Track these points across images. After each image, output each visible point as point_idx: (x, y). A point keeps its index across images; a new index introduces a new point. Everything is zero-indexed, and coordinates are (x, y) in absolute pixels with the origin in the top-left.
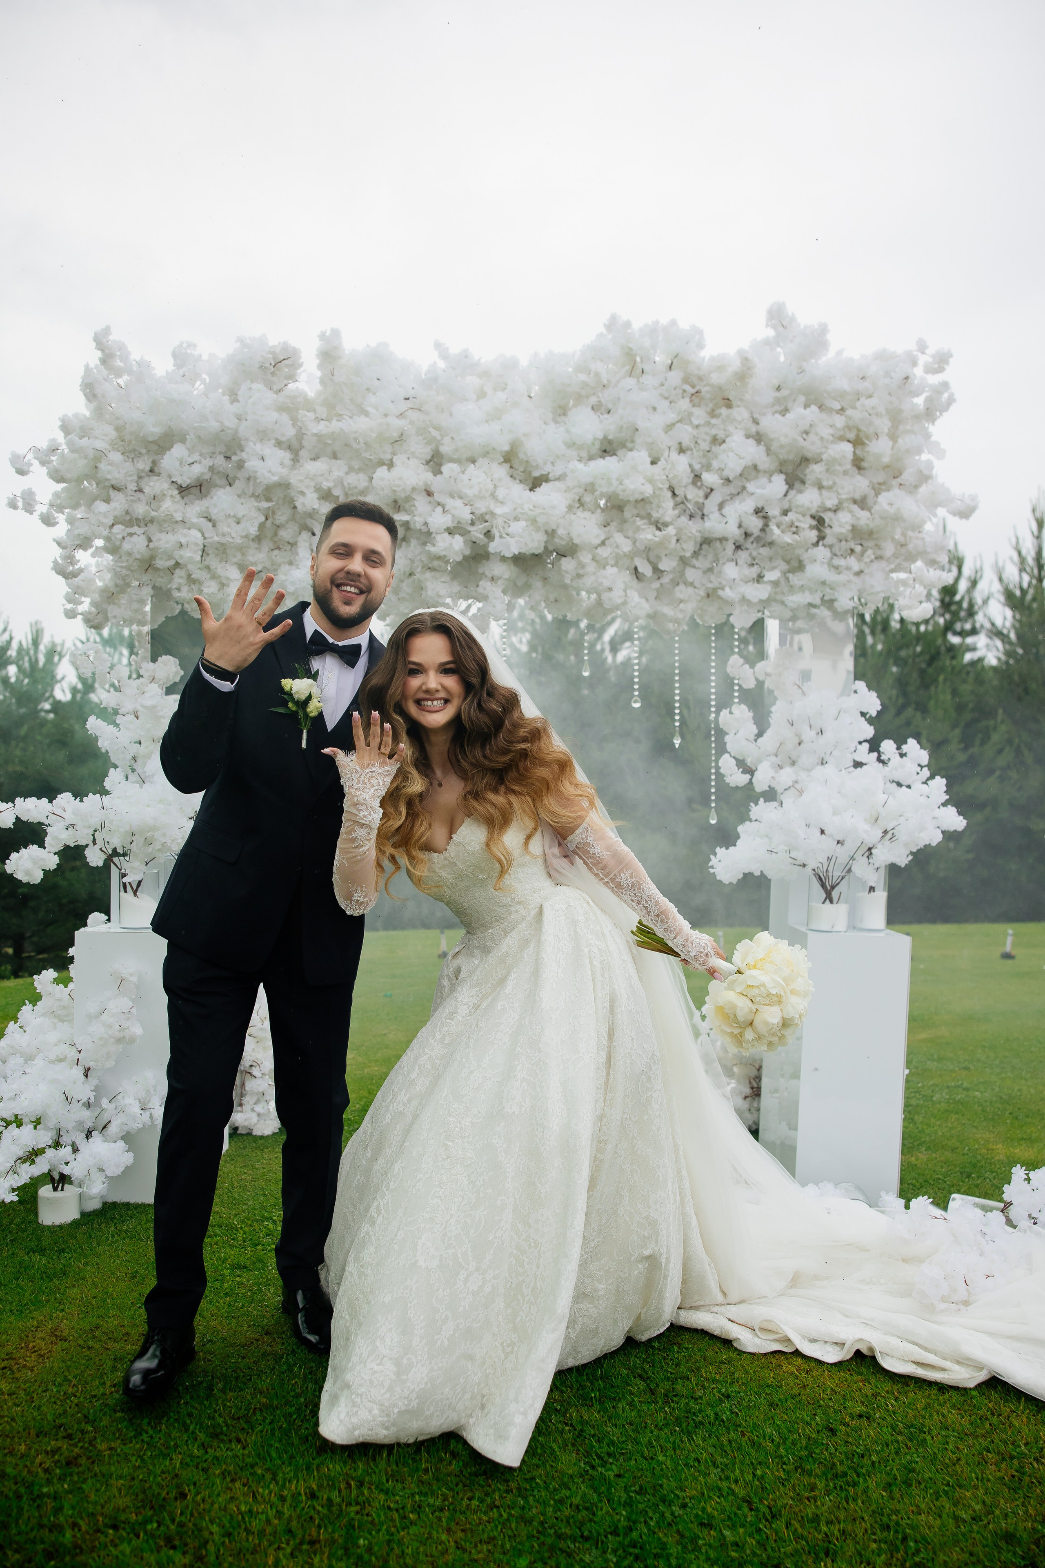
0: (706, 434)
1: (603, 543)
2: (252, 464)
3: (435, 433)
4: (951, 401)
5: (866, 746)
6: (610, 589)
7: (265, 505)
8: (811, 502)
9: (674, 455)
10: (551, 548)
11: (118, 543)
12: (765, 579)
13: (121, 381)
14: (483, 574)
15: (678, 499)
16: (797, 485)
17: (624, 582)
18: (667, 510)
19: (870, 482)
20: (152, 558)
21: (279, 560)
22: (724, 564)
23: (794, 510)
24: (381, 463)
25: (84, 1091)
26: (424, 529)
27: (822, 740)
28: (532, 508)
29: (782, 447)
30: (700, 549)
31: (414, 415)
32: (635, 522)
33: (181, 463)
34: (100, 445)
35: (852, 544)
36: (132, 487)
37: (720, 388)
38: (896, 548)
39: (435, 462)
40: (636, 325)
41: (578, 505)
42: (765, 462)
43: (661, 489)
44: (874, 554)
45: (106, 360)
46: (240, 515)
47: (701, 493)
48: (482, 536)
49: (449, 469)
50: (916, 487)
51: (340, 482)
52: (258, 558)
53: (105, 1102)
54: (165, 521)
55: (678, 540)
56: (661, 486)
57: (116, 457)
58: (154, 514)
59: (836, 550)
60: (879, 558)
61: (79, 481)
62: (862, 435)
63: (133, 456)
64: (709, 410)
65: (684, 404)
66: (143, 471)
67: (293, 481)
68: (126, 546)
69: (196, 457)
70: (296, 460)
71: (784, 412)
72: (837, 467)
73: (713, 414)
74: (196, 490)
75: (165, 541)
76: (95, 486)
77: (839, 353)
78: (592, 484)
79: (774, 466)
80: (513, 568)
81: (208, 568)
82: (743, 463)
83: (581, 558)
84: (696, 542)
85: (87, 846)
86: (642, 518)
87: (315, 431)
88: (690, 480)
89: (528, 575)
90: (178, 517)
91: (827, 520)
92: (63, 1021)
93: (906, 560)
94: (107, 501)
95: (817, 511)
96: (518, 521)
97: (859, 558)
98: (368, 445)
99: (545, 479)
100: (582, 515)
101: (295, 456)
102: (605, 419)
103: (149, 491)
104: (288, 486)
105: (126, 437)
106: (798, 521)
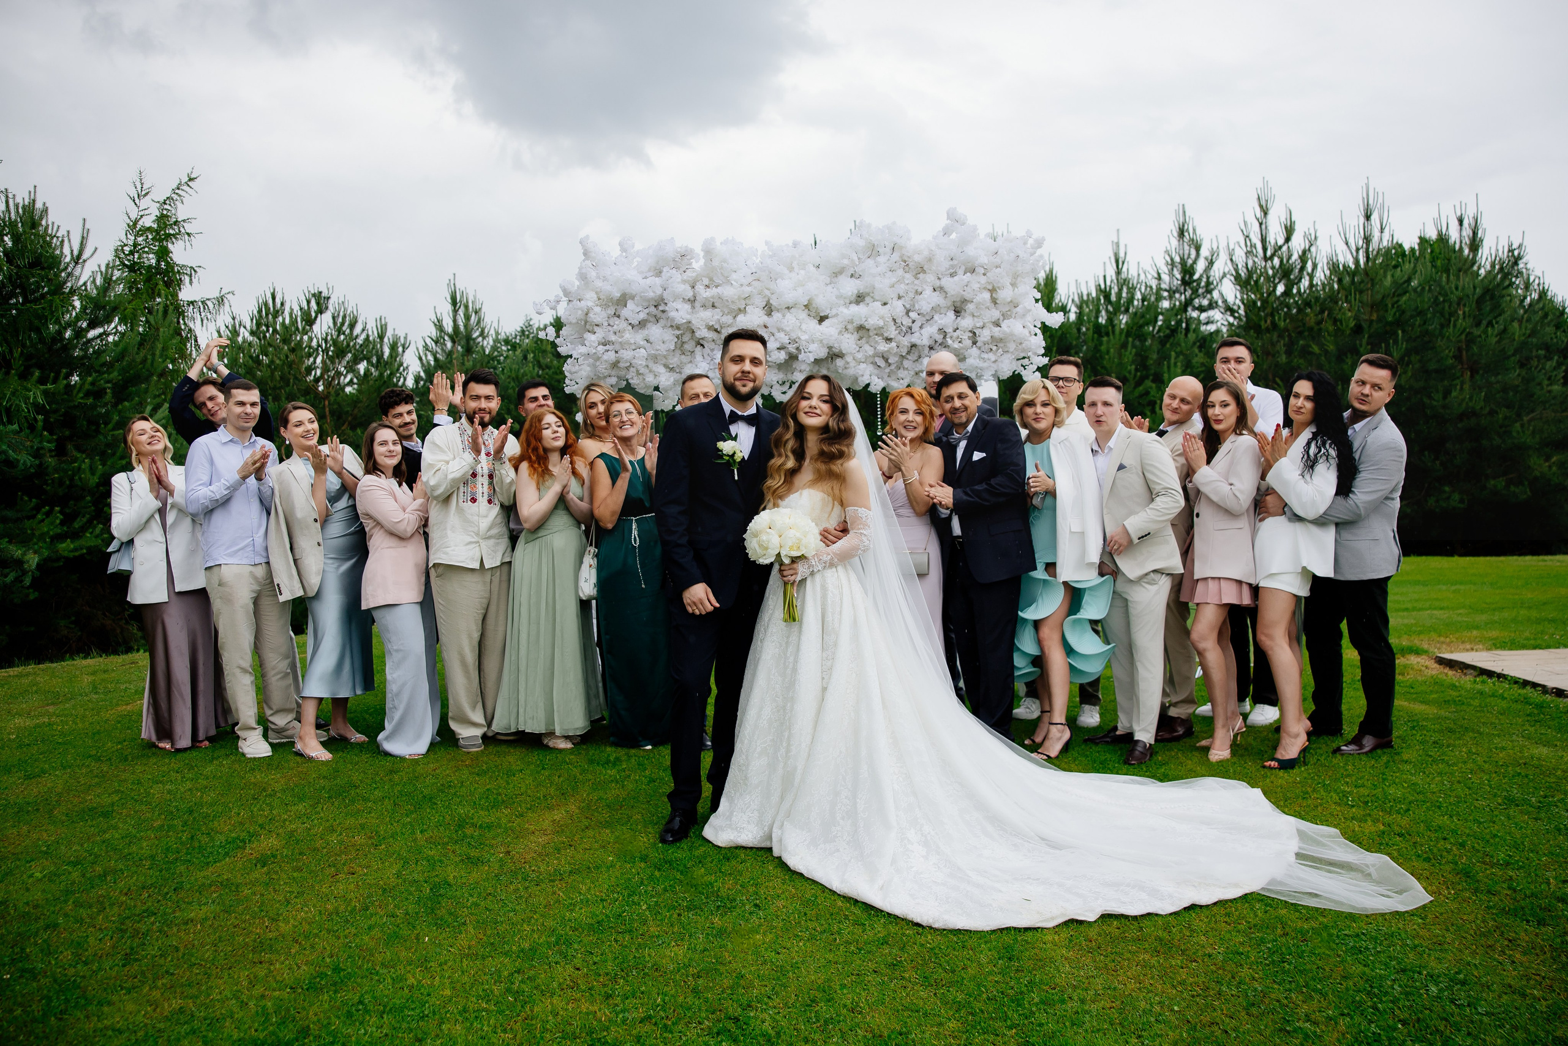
0: (912, 288)
1: (858, 350)
2: (673, 314)
3: (767, 293)
6: (862, 376)
8: (969, 324)
9: (895, 300)
10: (831, 355)
11: (600, 356)
13: (593, 264)
14: (795, 368)
15: (898, 326)
16: (961, 315)
17: (870, 371)
18: (892, 332)
19: (1000, 312)
20: (619, 362)
21: (684, 361)
23: (959, 328)
24: (739, 310)
28: (820, 334)
29: (952, 295)
30: (911, 350)
31: (756, 283)
32: (875, 338)
33: (632, 311)
34: (590, 304)
35: (991, 346)
36: (606, 324)
37: (919, 263)
38: (1017, 346)
39: (768, 309)
40: (874, 226)
41: (844, 330)
42: (944, 303)
43: (888, 320)
44: (1003, 351)
45: (587, 253)
46: (664, 339)
47: (910, 321)
48: (794, 351)
49: (776, 315)
50: (1024, 315)
51: (718, 321)
52: (674, 361)
54: (625, 343)
55: (898, 347)
56: (888, 318)
57: (598, 309)
58: (620, 340)
59: (983, 349)
62: (995, 287)
63: (606, 307)
64: (913, 275)
65: (900, 272)
66: (612, 316)
68: (605, 357)
69: (640, 308)
71: (954, 275)
72: (982, 305)
73: (915, 277)
75: (626, 355)
78: (851, 319)
79: (949, 303)
81: (648, 367)
82: (931, 305)
84: (908, 347)
86: (878, 336)
88: (904, 313)
90: (632, 341)
91: (977, 334)
93: (1022, 352)
95: (972, 329)
96: (813, 342)
97: (995, 354)
98: (733, 302)
99: (826, 317)
100: (847, 335)
101: (693, 307)
102: (858, 282)
103: (615, 327)
104: (690, 323)
105: (602, 297)
106: (962, 335)
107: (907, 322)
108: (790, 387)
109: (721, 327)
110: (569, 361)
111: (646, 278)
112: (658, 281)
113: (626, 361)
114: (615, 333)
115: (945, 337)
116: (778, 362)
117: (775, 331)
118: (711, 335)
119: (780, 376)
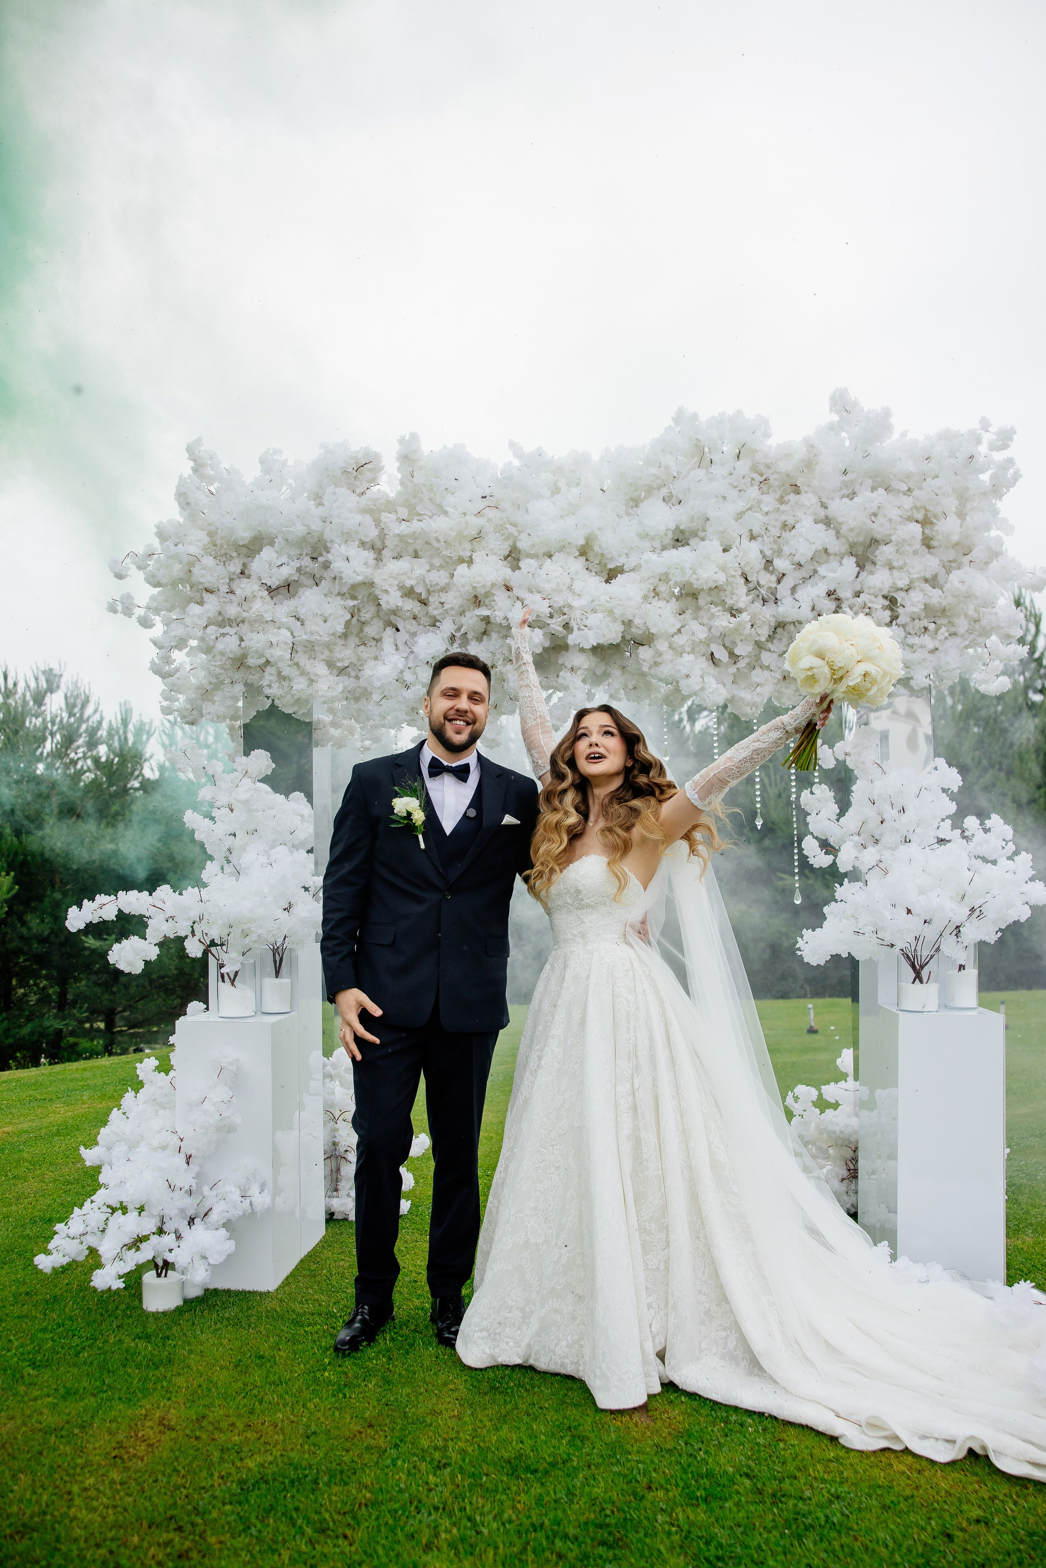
0: (776, 520)
1: (679, 631)
2: (338, 565)
3: (512, 530)
4: (1017, 476)
5: (949, 822)
6: (688, 676)
7: (351, 603)
8: (883, 583)
9: (745, 542)
10: (628, 637)
11: (212, 643)
13: (212, 489)
14: (563, 664)
15: (751, 585)
16: (868, 566)
17: (701, 668)
18: (741, 597)
19: (941, 560)
20: (244, 656)
21: (365, 655)
23: (866, 591)
24: (461, 560)
25: (186, 1179)
26: (504, 623)
27: (904, 818)
28: (608, 599)
29: (851, 530)
30: (775, 633)
31: (491, 513)
32: (709, 609)
33: (270, 565)
34: (193, 550)
35: (925, 623)
36: (224, 589)
37: (788, 475)
38: (970, 624)
39: (513, 557)
40: (704, 417)
41: (653, 595)
42: (836, 546)
43: (734, 576)
44: (947, 631)
45: (198, 468)
46: (327, 614)
47: (774, 578)
48: (561, 629)
49: (526, 564)
50: (987, 563)
51: (423, 580)
52: (345, 655)
53: (206, 1189)
54: (255, 621)
55: (752, 625)
56: (734, 573)
57: (209, 561)
58: (245, 614)
59: (909, 628)
60: (953, 634)
61: (174, 584)
62: (930, 514)
63: (224, 559)
64: (777, 496)
65: (753, 492)
66: (234, 573)
67: (377, 580)
68: (220, 646)
69: (284, 559)
70: (379, 559)
71: (852, 495)
72: (907, 548)
73: (781, 501)
74: (285, 590)
75: (256, 640)
76: (189, 589)
77: (904, 434)
78: (666, 574)
79: (844, 548)
80: (592, 657)
81: (297, 664)
82: (813, 548)
83: (658, 647)
84: (770, 626)
85: (186, 937)
86: (716, 605)
87: (397, 532)
88: (762, 566)
89: (606, 664)
90: (268, 617)
91: (899, 600)
92: (164, 1108)
93: (980, 635)
94: (201, 603)
95: (889, 592)
96: (596, 614)
97: (933, 636)
98: (449, 544)
99: (620, 571)
100: (658, 604)
102: (676, 510)
103: (240, 593)
104: (372, 584)
105: (218, 542)
106: (871, 602)
109: (429, 592)
112: (316, 508)
113: (259, 655)
114: (239, 604)
117: (523, 592)
118: (410, 605)
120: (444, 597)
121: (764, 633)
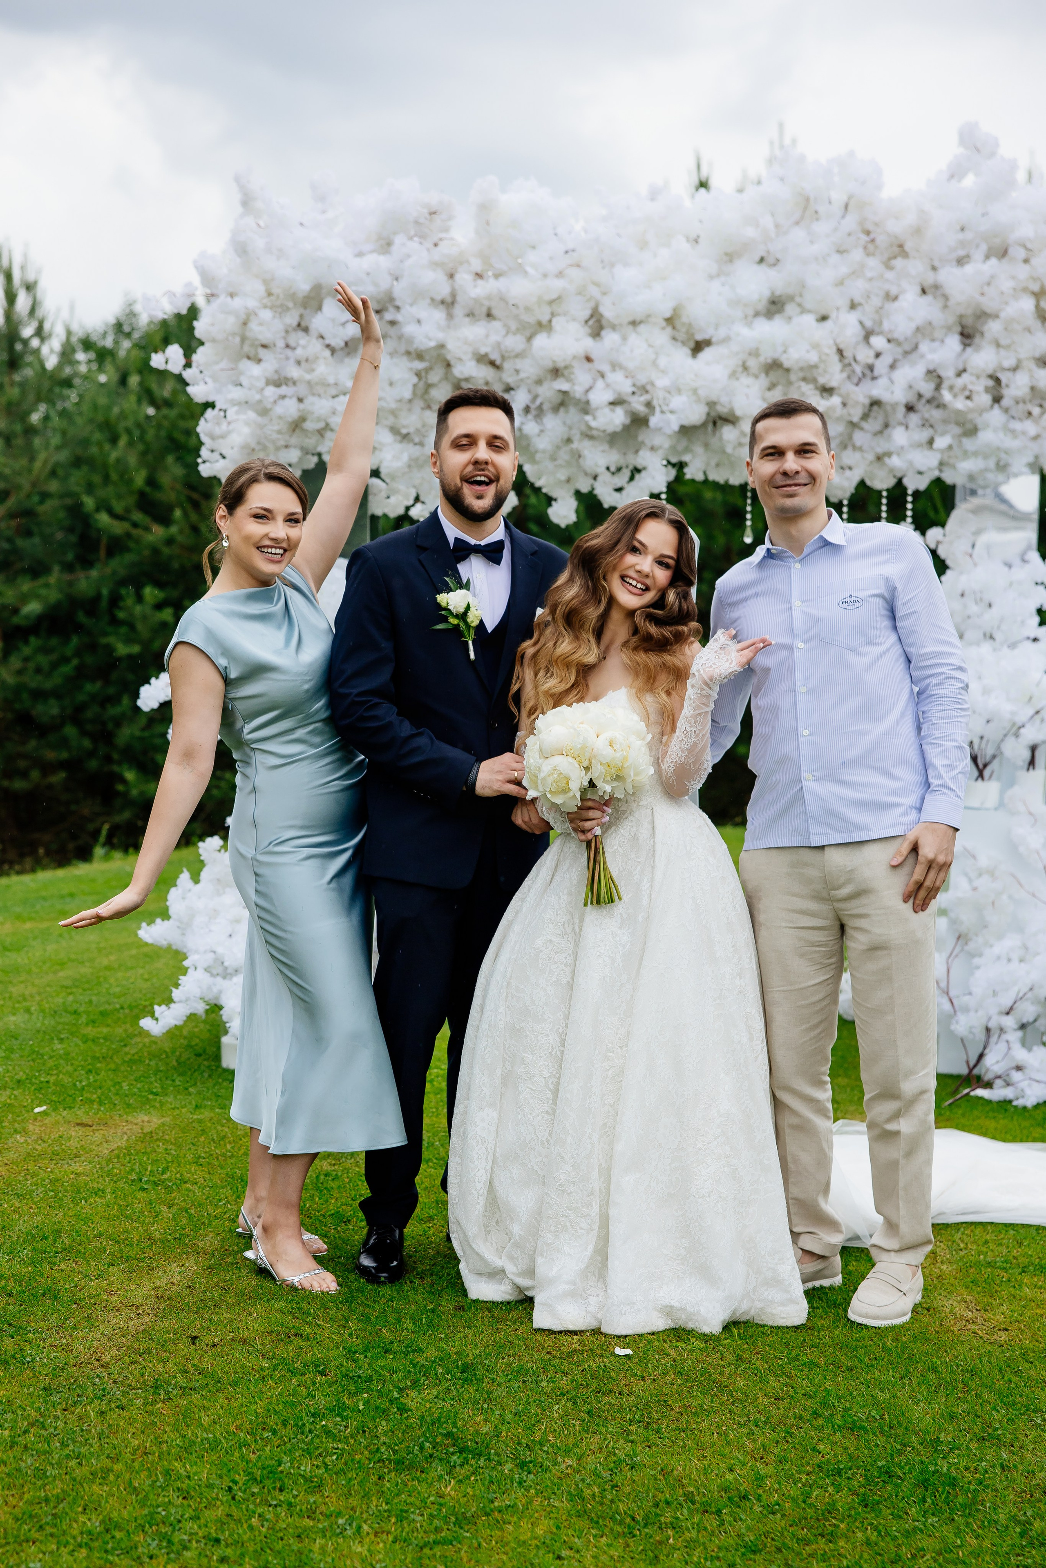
0: (879, 288)
2: (409, 329)
3: (594, 291)
5: (1038, 618)
7: (419, 365)
8: (988, 362)
9: (844, 311)
10: (713, 414)
11: (269, 406)
12: (935, 445)
13: (262, 223)
14: (643, 443)
15: (846, 361)
16: (977, 340)
18: (835, 374)
20: (302, 419)
22: (894, 427)
23: (969, 369)
24: (540, 327)
26: (584, 399)
27: (990, 614)
28: (694, 378)
29: (959, 304)
30: (870, 410)
31: (574, 273)
32: (799, 387)
34: (252, 303)
35: (1030, 406)
36: (281, 344)
37: (896, 237)
39: (595, 324)
40: (811, 160)
41: (740, 369)
42: (941, 320)
43: (827, 355)
45: (248, 202)
46: (396, 378)
47: (872, 354)
48: (643, 408)
49: (610, 338)
51: (498, 344)
54: (317, 384)
55: (844, 405)
56: (827, 351)
57: (266, 315)
58: (308, 377)
59: (1013, 412)
63: (281, 311)
64: (884, 260)
65: (857, 255)
66: (291, 326)
67: (450, 346)
68: (279, 410)
70: (450, 319)
71: (966, 259)
72: (1017, 324)
73: (887, 265)
75: (319, 406)
76: (243, 344)
78: (757, 349)
79: (951, 319)
82: (913, 326)
84: (864, 405)
86: (808, 383)
87: (471, 291)
88: (861, 338)
89: (689, 439)
90: (331, 380)
91: (1004, 380)
94: (258, 361)
95: (995, 371)
96: (679, 391)
97: (1036, 421)
98: (527, 309)
99: (707, 343)
100: (746, 380)
101: (450, 316)
102: (772, 273)
103: (299, 352)
104: (442, 346)
105: (275, 291)
106: (972, 383)
107: (865, 355)
108: (632, 478)
109: (503, 358)
110: (209, 413)
111: (360, 254)
112: (384, 262)
113: (319, 419)
114: (299, 363)
115: (938, 387)
116: (610, 429)
117: (605, 368)
119: (613, 458)
120: (519, 364)
121: (856, 414)
